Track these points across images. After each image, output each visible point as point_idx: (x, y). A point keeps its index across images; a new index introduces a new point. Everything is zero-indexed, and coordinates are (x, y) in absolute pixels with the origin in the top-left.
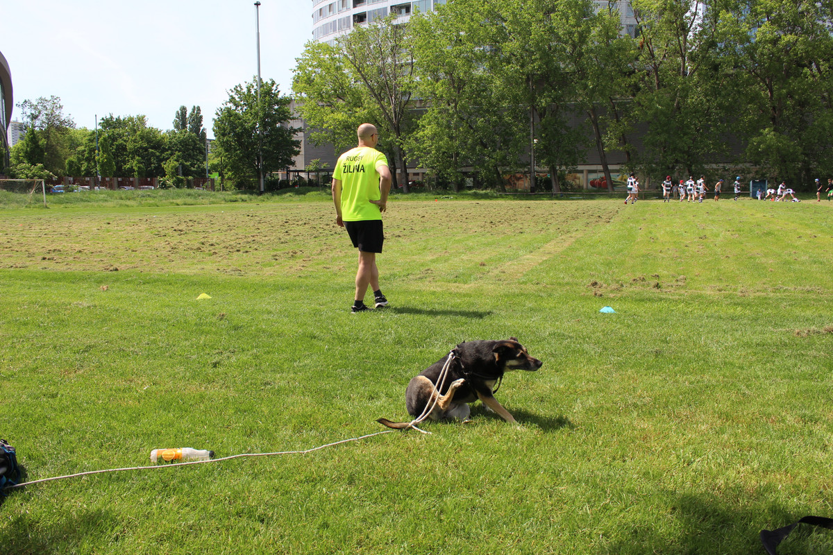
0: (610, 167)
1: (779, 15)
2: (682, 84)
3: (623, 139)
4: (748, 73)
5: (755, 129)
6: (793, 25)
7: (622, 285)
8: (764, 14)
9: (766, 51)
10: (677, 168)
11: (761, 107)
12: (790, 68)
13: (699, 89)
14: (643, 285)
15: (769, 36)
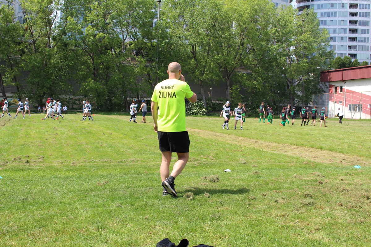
0: (7, 95)
1: (97, 23)
2: (48, 52)
3: (15, 79)
4: (82, 50)
5: (85, 78)
6: (104, 29)
7: (7, 162)
8: (90, 22)
9: (90, 40)
10: (45, 96)
11: (88, 68)
12: (102, 50)
13: (57, 56)
14: (20, 162)
15: (91, 32)
